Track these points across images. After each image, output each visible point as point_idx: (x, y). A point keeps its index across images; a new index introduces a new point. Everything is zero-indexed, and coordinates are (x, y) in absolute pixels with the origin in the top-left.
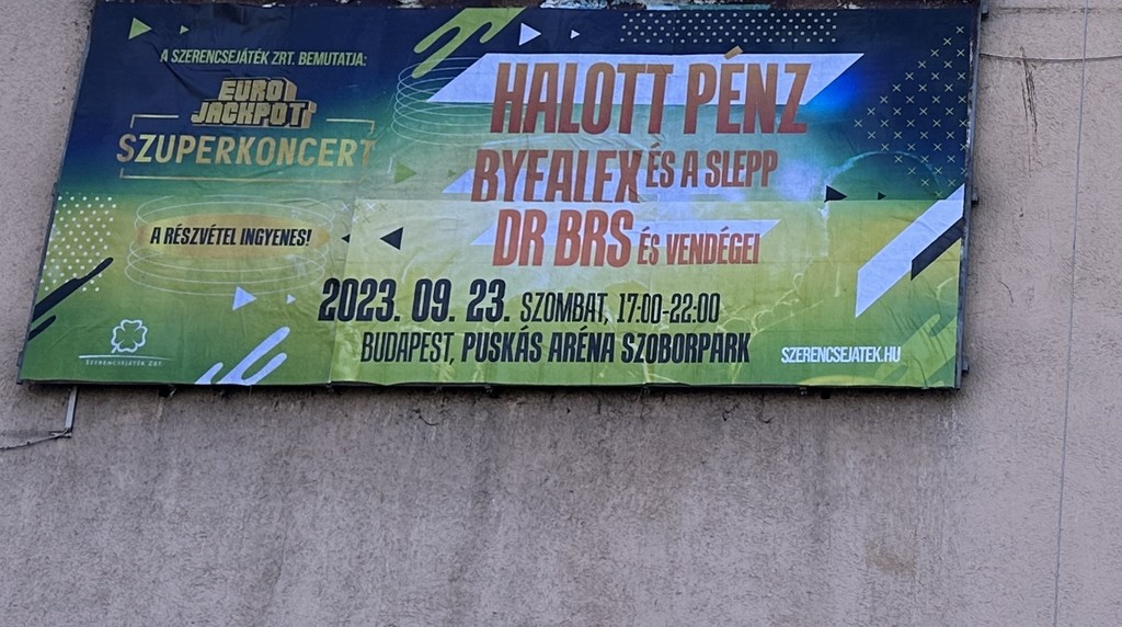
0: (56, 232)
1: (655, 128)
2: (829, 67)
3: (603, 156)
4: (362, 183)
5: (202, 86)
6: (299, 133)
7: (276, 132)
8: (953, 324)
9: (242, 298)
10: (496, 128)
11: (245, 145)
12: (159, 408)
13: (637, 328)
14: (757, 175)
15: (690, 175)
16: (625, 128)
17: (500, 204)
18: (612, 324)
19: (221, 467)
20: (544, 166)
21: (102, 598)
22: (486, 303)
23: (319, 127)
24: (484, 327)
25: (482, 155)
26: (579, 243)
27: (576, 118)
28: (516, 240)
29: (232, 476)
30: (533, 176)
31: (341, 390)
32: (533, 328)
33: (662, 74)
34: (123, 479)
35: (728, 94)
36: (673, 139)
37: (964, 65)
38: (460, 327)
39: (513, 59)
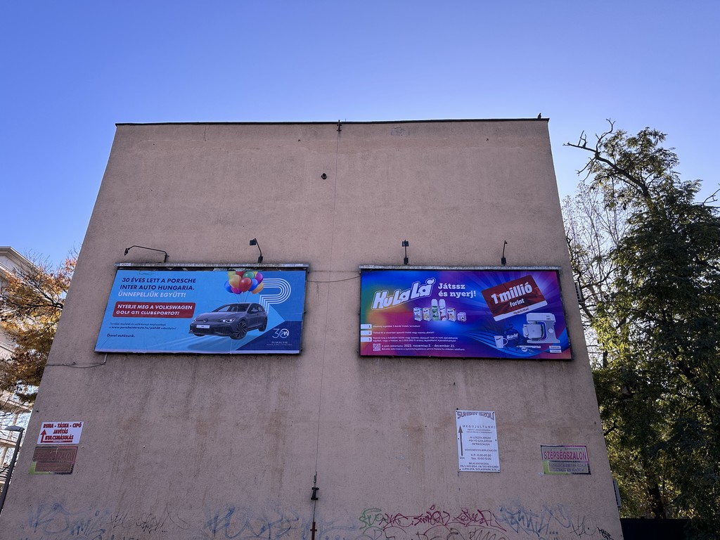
19: (137, 371)
31: (165, 354)
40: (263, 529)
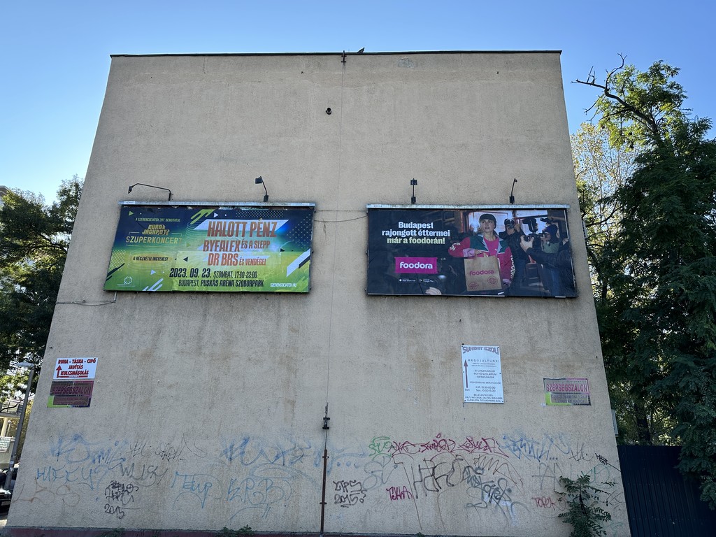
0: (112, 257)
1: (243, 236)
2: (281, 223)
3: (232, 242)
4: (179, 247)
5: (144, 226)
6: (166, 237)
7: (161, 236)
8: (308, 278)
9: (153, 272)
10: (209, 235)
11: (154, 239)
12: (135, 296)
13: (239, 279)
14: (265, 246)
15: (251, 246)
16: (237, 236)
17: (209, 252)
18: (234, 278)
19: (148, 309)
20: (219, 244)
21: (122, 337)
22: (206, 273)
23: (170, 235)
24: (206, 279)
25: (205, 241)
26: (226, 260)
27: (226, 233)
28: (213, 260)
29: (150, 311)
30: (217, 246)
31: (174, 292)
32: (216, 279)
33: (245, 224)
34: (126, 311)
35: (259, 228)
36: (247, 238)
37: (310, 222)
38: (200, 279)
39: (213, 221)
40: (277, 457)
